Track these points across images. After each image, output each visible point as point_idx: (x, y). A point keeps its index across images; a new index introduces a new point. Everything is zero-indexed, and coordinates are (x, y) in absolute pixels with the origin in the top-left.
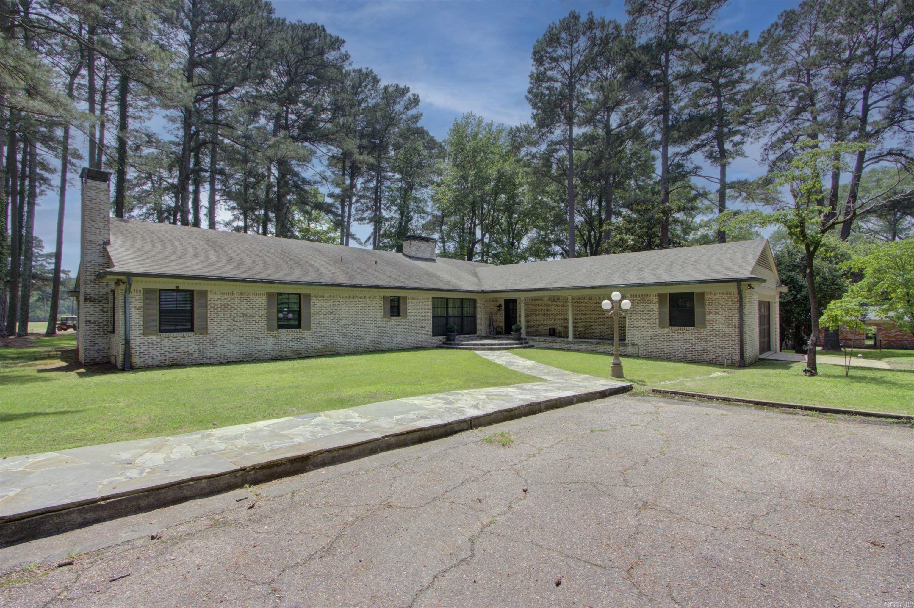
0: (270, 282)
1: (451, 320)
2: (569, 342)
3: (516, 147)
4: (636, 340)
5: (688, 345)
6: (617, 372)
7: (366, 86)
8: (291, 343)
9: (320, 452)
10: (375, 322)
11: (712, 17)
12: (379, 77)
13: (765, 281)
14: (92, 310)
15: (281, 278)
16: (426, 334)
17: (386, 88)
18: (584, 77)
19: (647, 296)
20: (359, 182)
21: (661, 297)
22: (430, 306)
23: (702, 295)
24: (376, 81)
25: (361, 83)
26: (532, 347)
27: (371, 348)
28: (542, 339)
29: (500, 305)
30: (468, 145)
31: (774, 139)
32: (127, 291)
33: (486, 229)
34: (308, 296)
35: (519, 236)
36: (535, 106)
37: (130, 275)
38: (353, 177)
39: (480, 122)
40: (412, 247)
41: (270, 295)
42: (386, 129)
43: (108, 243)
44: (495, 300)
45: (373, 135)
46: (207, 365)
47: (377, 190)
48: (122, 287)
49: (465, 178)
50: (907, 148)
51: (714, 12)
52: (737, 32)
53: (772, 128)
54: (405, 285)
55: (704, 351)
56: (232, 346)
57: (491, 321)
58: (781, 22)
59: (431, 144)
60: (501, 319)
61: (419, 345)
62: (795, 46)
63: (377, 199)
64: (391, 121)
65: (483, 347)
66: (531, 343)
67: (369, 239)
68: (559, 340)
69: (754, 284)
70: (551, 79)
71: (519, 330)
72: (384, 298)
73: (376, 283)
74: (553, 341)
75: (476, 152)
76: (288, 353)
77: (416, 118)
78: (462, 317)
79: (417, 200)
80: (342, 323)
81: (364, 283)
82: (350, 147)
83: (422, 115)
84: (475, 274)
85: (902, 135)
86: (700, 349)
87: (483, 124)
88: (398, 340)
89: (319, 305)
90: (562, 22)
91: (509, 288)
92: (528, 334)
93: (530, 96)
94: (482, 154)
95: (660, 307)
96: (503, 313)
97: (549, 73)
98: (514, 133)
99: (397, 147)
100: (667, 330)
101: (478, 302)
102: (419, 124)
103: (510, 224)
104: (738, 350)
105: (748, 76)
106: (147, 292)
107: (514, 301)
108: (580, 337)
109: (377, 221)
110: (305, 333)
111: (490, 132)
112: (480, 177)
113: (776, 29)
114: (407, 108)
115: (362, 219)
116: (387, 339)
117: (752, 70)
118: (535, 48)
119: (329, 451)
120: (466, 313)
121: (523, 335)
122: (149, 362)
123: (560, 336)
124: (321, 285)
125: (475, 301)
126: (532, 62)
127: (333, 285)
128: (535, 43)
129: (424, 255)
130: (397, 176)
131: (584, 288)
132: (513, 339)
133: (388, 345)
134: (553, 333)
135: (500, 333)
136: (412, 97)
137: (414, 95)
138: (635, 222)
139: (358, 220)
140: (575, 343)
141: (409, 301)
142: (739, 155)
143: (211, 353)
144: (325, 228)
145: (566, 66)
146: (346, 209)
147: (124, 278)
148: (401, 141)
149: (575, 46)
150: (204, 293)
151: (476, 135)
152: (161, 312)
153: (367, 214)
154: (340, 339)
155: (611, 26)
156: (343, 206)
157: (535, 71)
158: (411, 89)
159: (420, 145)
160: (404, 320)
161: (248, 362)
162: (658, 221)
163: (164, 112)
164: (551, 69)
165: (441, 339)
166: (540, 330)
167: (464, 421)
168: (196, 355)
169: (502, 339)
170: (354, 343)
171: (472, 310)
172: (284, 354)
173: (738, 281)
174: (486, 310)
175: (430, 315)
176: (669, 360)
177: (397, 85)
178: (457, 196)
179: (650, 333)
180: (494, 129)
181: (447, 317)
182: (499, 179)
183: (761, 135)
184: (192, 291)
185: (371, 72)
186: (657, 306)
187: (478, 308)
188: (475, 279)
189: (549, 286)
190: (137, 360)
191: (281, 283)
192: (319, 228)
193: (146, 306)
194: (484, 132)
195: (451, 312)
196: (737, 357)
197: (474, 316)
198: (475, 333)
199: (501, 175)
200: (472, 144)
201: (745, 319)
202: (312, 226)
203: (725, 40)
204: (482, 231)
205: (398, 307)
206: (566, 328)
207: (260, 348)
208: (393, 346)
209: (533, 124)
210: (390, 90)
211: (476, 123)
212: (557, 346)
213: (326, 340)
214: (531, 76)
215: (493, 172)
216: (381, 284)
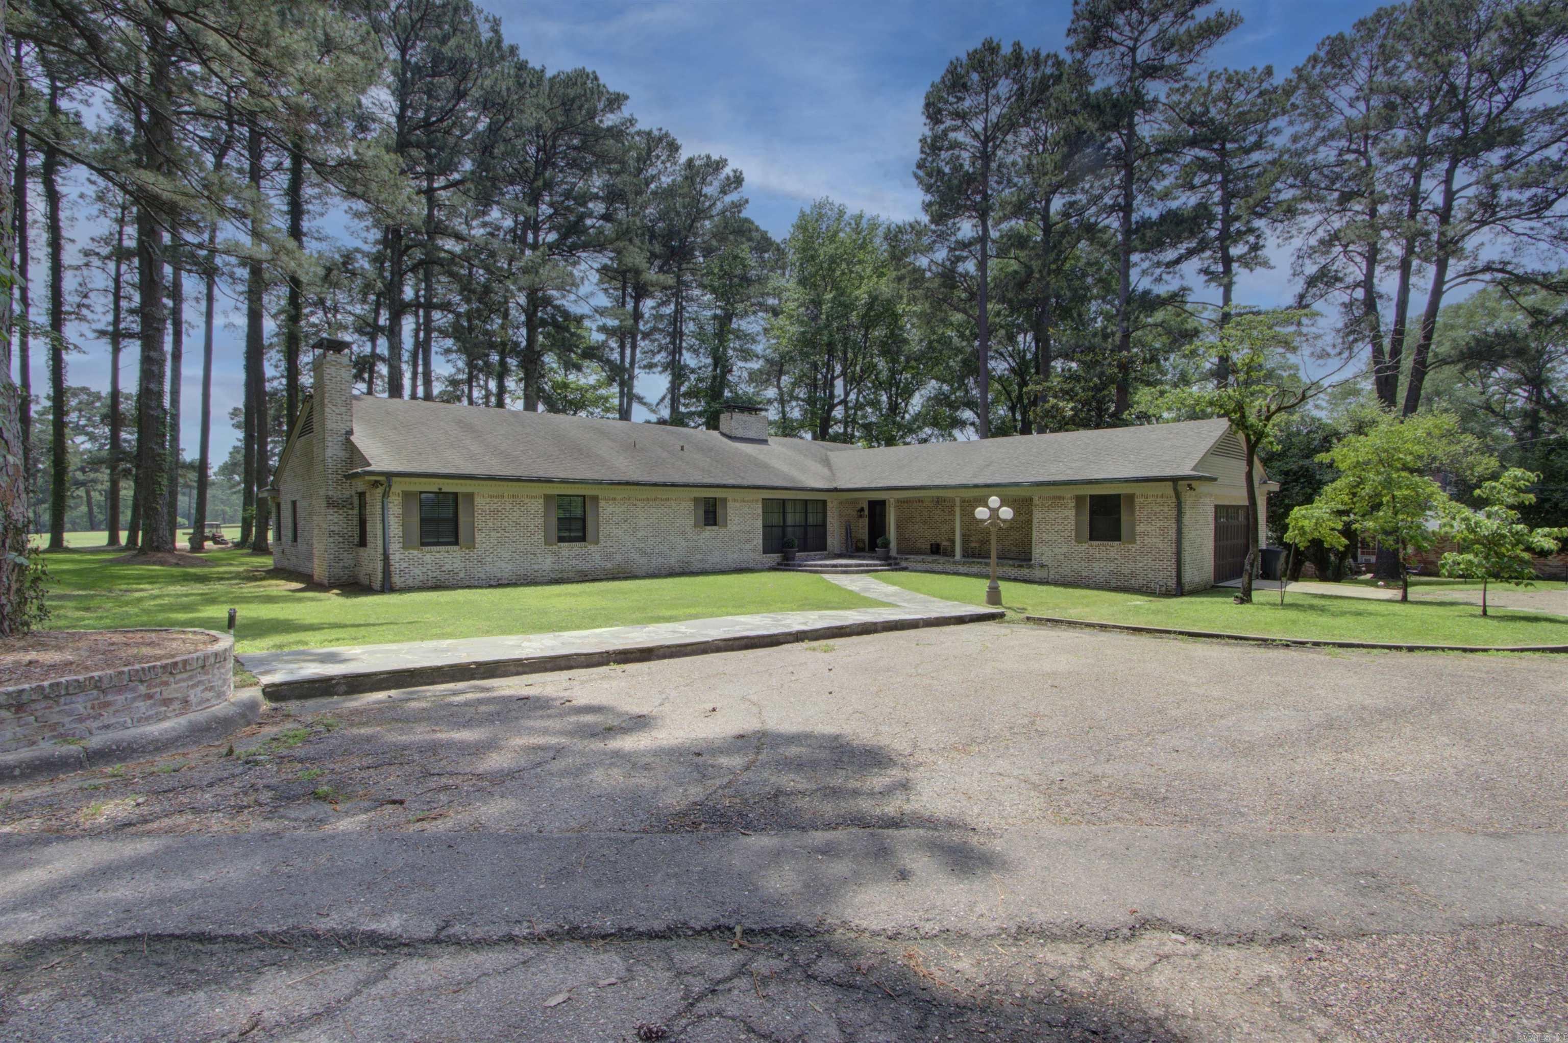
0: (549, 481)
1: (789, 530)
2: (955, 563)
3: (897, 255)
4: (1045, 560)
5: (1112, 567)
6: (994, 597)
7: (658, 157)
8: (574, 562)
9: (661, 647)
10: (684, 533)
11: (1200, 60)
12: (679, 142)
13: (1215, 479)
14: (335, 518)
15: (562, 475)
16: (754, 551)
17: (690, 163)
18: (1010, 137)
19: (1060, 498)
20: (648, 305)
21: (1079, 499)
22: (760, 511)
23: (1131, 498)
24: (673, 148)
25: (649, 151)
26: (904, 569)
27: (678, 570)
28: (920, 558)
29: (862, 510)
30: (821, 252)
31: (1313, 241)
32: (385, 495)
33: (853, 380)
34: (595, 499)
35: (908, 393)
36: (928, 189)
37: (389, 475)
38: (638, 299)
39: (841, 213)
40: (733, 423)
41: (548, 498)
42: (691, 226)
43: (350, 432)
44: (854, 502)
45: (670, 234)
46: (476, 587)
47: (677, 318)
48: (380, 490)
49: (817, 303)
50: (1515, 261)
51: (1203, 53)
52: (1254, 69)
53: (1309, 222)
54: (724, 482)
55: (1133, 575)
56: (503, 565)
57: (849, 532)
58: (1322, 54)
59: (764, 244)
60: (862, 530)
61: (744, 566)
62: (1348, 91)
63: (677, 335)
64: (698, 212)
65: (835, 569)
66: (904, 564)
67: (663, 398)
68: (942, 559)
69: (1194, 484)
70: (956, 145)
71: (886, 545)
72: (696, 500)
73: (684, 480)
74: (933, 562)
75: (834, 262)
76: (571, 575)
77: (738, 206)
78: (806, 526)
79: (740, 335)
80: (640, 534)
81: (669, 480)
82: (637, 261)
83: (747, 201)
84: (826, 462)
85: (1508, 238)
86: (1127, 571)
87: (846, 217)
88: (715, 559)
89: (609, 510)
90: (972, 56)
91: (873, 485)
92: (900, 551)
93: (921, 173)
94: (844, 266)
95: (1077, 514)
96: (866, 520)
97: (952, 135)
98: (894, 235)
99: (708, 252)
100: (1085, 546)
101: (829, 505)
102: (744, 214)
103: (893, 372)
104: (1174, 573)
105: (1270, 139)
106: (407, 495)
107: (883, 503)
108: (974, 556)
109: (678, 372)
110: (592, 548)
111: (857, 230)
112: (841, 304)
113: (1314, 67)
114: (723, 192)
115: (650, 366)
116: (699, 557)
117: (1277, 131)
118: (927, 97)
119: (668, 647)
120: (811, 520)
121: (893, 552)
122: (410, 582)
123: (946, 554)
124: (613, 483)
125: (824, 502)
126: (923, 119)
127: (628, 483)
128: (929, 89)
129: (752, 434)
130: (708, 297)
131: (976, 486)
132: (878, 559)
133: (701, 566)
134: (936, 549)
135: (863, 550)
136: (731, 174)
137: (735, 171)
138: (1078, 379)
139: (645, 367)
140: (964, 564)
141: (730, 504)
142: (1260, 264)
143: (480, 572)
144: (592, 380)
145: (978, 125)
146: (628, 352)
147: (382, 479)
148: (714, 243)
149: (993, 92)
150: (470, 497)
151: (836, 234)
152: (422, 520)
153: (660, 358)
154: (636, 557)
155: (1050, 63)
156: (622, 347)
157: (929, 133)
158: (730, 162)
159: (745, 251)
160: (723, 531)
161: (522, 585)
162: (1112, 380)
163: (345, 205)
164: (955, 129)
165: (775, 558)
166: (919, 545)
167: (790, 634)
168: (462, 575)
169: (864, 558)
170: (656, 562)
171: (820, 516)
172: (565, 575)
173: (1175, 480)
174: (840, 516)
175: (759, 523)
176: (1088, 587)
177: (708, 157)
178: (803, 333)
179: (1064, 549)
180: (864, 224)
181: (784, 526)
182: (870, 306)
183: (1294, 232)
184: (456, 495)
185: (667, 135)
186: (1073, 512)
187: (829, 513)
188: (826, 471)
189: (929, 483)
190: (397, 580)
191: (564, 481)
192: (582, 381)
193: (406, 514)
194: (848, 229)
195: (790, 520)
196: (1172, 583)
197: (824, 525)
198: (824, 548)
199: (873, 299)
200: (830, 249)
201: (1185, 530)
202: (572, 377)
203: (1236, 81)
204: (845, 386)
205: (715, 512)
206: (953, 542)
207: (536, 567)
208: (707, 566)
209: (925, 219)
210: (698, 163)
211: (833, 215)
212: (939, 567)
213: (618, 558)
214: (923, 141)
215: (862, 295)
216: (692, 480)
